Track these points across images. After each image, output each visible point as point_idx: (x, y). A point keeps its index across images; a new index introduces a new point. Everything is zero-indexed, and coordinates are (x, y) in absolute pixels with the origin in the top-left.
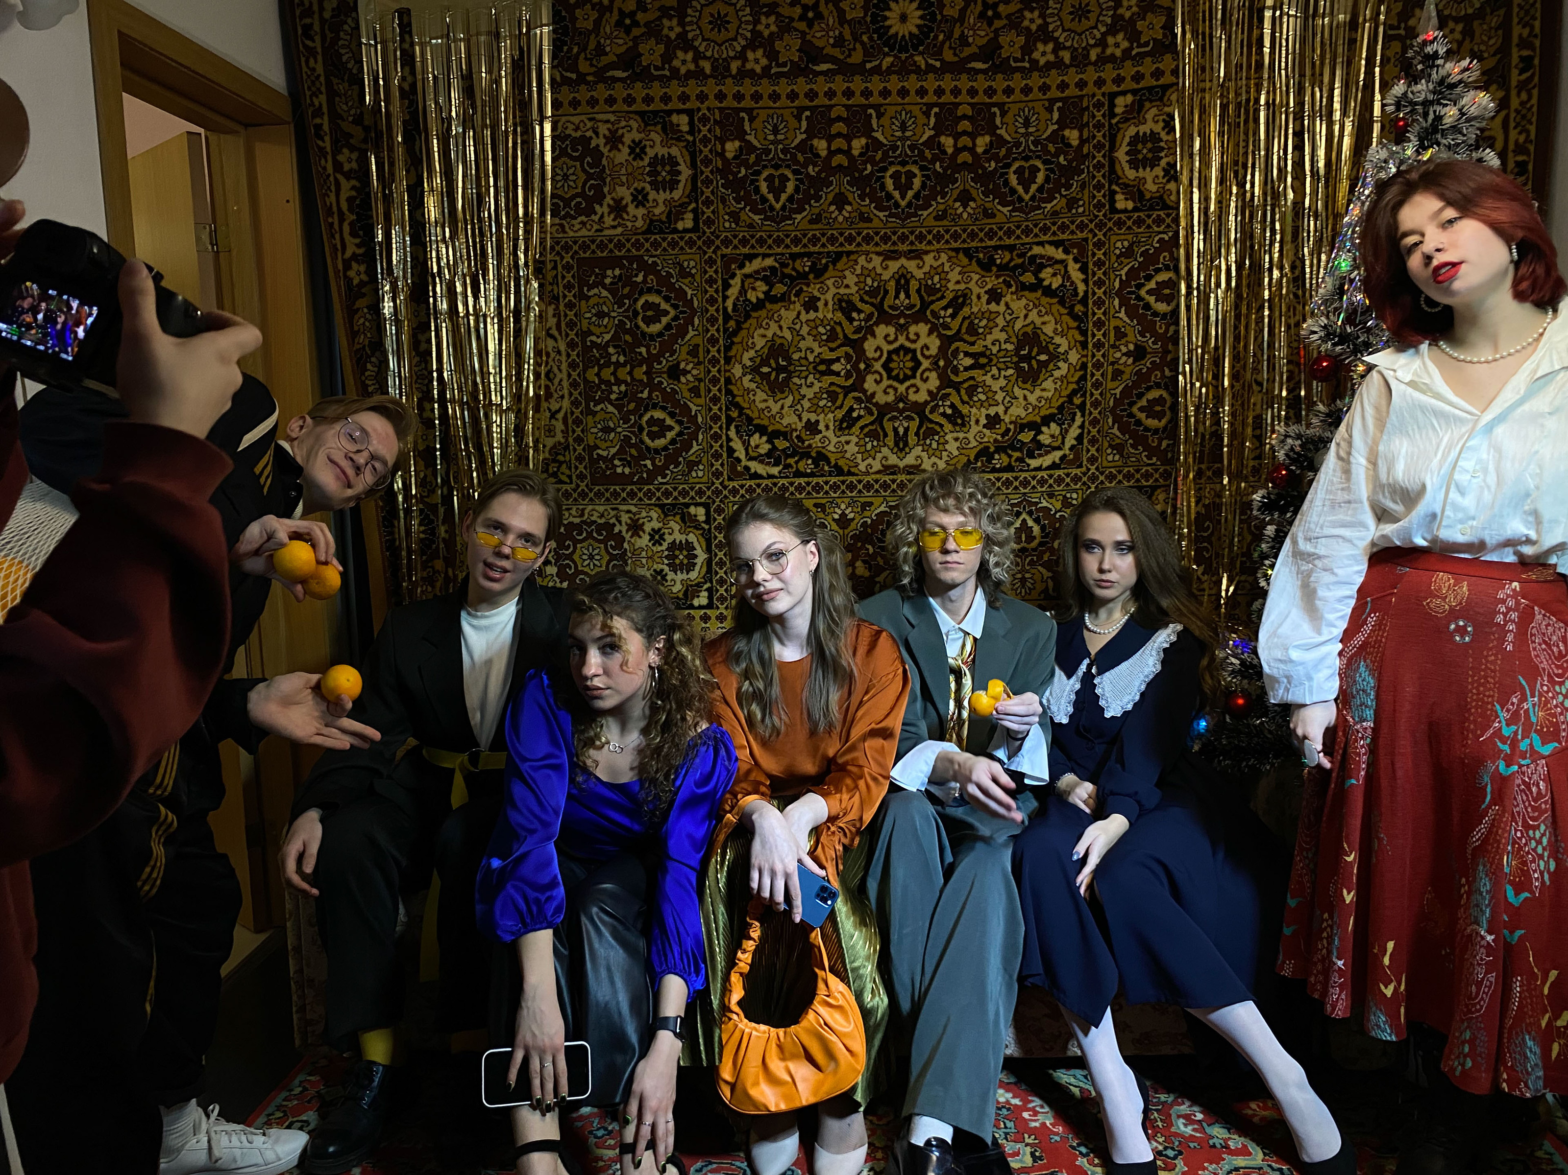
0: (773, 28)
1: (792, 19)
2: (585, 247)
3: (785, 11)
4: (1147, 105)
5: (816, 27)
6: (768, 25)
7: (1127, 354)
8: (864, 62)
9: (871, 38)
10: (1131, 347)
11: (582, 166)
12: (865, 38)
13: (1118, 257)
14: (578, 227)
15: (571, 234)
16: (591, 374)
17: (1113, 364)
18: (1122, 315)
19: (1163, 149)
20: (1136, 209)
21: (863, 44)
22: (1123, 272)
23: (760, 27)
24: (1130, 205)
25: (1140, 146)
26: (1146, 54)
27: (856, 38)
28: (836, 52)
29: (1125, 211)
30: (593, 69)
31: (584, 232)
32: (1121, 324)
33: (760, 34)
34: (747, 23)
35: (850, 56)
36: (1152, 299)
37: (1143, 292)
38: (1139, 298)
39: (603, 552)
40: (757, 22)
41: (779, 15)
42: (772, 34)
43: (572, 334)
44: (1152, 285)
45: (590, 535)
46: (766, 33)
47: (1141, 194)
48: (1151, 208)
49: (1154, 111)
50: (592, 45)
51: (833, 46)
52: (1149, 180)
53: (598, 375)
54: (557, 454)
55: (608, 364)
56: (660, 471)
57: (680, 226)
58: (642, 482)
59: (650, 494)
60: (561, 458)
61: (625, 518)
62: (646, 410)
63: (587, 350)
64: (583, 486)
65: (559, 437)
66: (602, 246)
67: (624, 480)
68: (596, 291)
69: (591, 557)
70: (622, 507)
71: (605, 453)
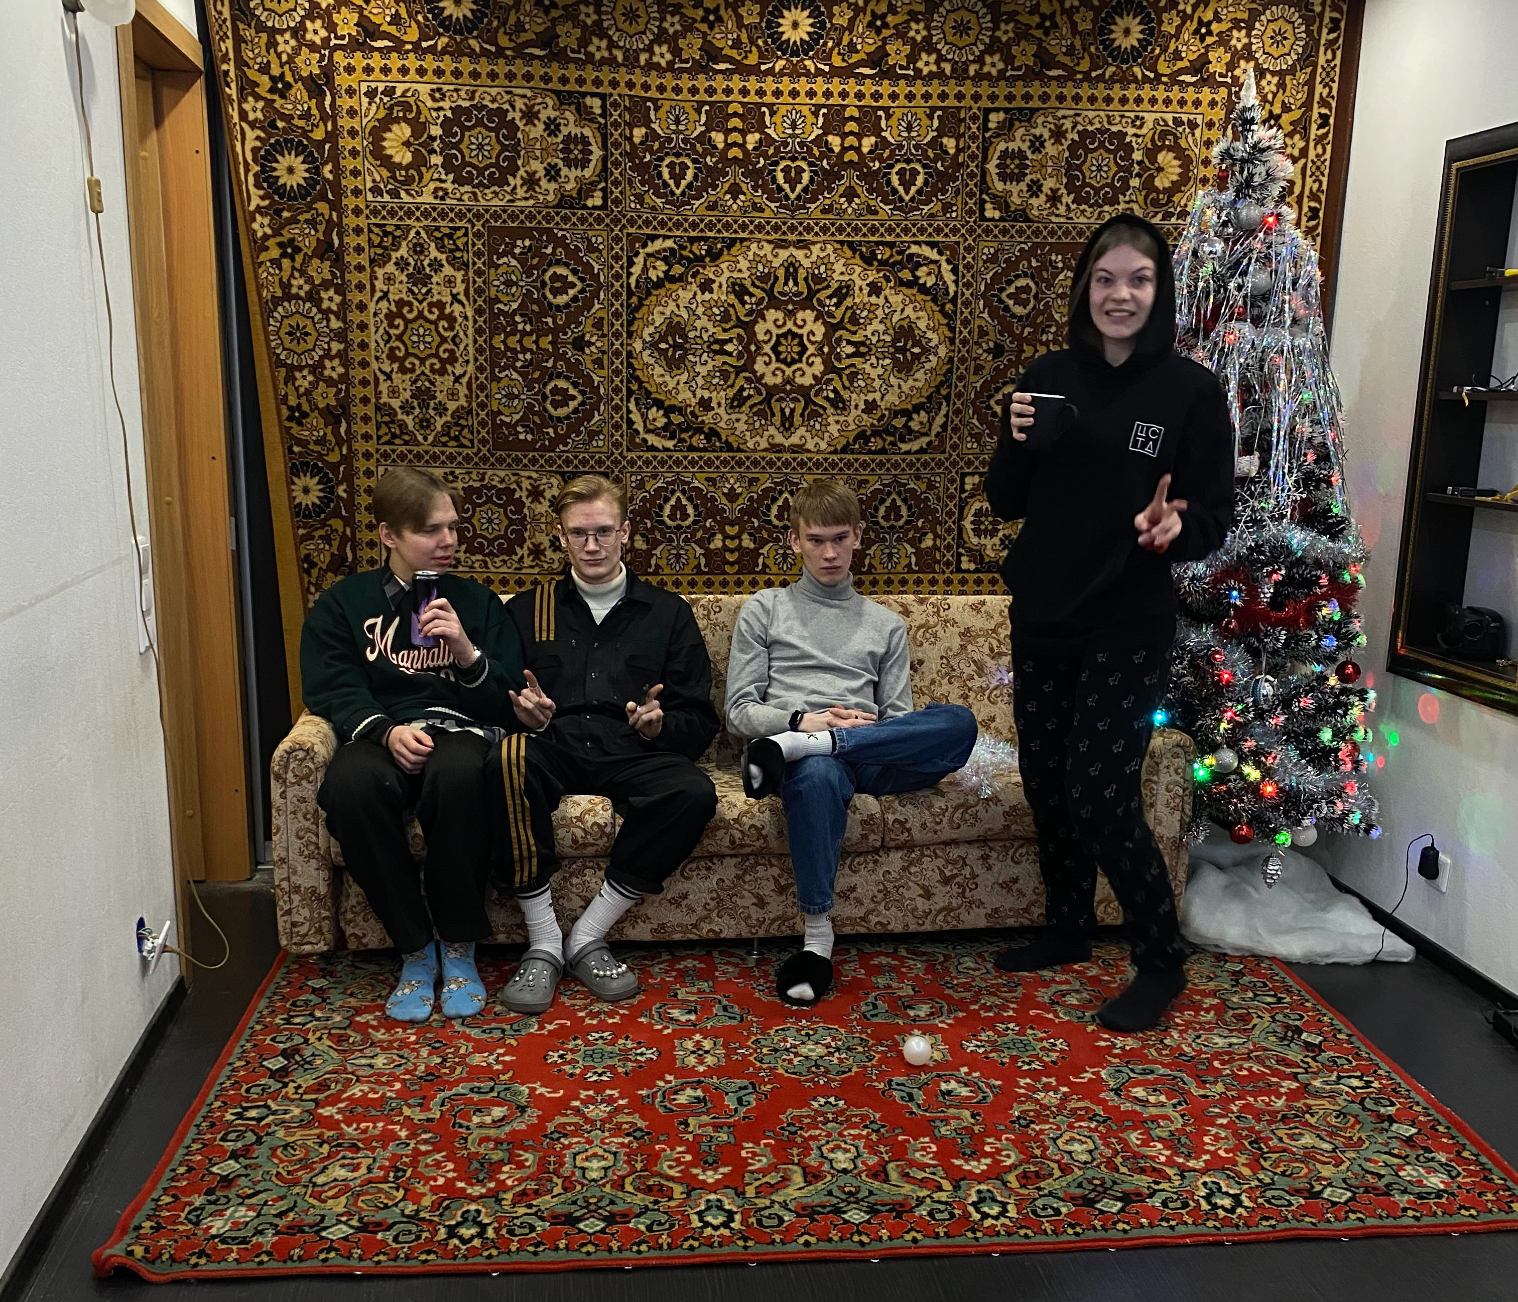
0: (678, 27)
1: (695, 21)
2: (496, 216)
3: (690, 12)
4: (1017, 123)
5: (716, 30)
6: (672, 24)
7: (988, 351)
8: (760, 64)
9: (765, 43)
10: (991, 345)
11: (497, 137)
12: (760, 42)
13: (985, 262)
14: (490, 196)
15: (483, 202)
16: (497, 342)
17: (975, 359)
18: (985, 315)
19: (1028, 166)
20: (1002, 219)
21: (758, 47)
22: (988, 277)
23: (666, 25)
24: (997, 214)
25: (1008, 162)
26: (1018, 78)
27: (752, 42)
28: (734, 53)
29: (993, 220)
30: (512, 45)
31: (496, 202)
32: (983, 324)
33: (666, 31)
34: (655, 19)
35: (746, 57)
36: (1011, 303)
37: (1004, 296)
38: (1001, 301)
39: (502, 517)
40: (663, 19)
41: (683, 15)
42: (676, 32)
43: (480, 302)
44: (1012, 289)
45: (489, 500)
46: (671, 31)
47: (1007, 205)
48: (1015, 220)
49: (1021, 131)
50: (512, 19)
51: (731, 47)
52: (1015, 194)
53: (504, 342)
54: (460, 418)
55: (514, 332)
56: (562, 439)
57: (590, 203)
58: (544, 449)
59: (550, 462)
60: (463, 422)
61: (526, 484)
62: (551, 379)
63: (494, 316)
64: (484, 451)
65: (463, 402)
66: (513, 217)
67: (527, 446)
68: (505, 260)
69: (490, 521)
70: (522, 473)
71: (508, 420)
